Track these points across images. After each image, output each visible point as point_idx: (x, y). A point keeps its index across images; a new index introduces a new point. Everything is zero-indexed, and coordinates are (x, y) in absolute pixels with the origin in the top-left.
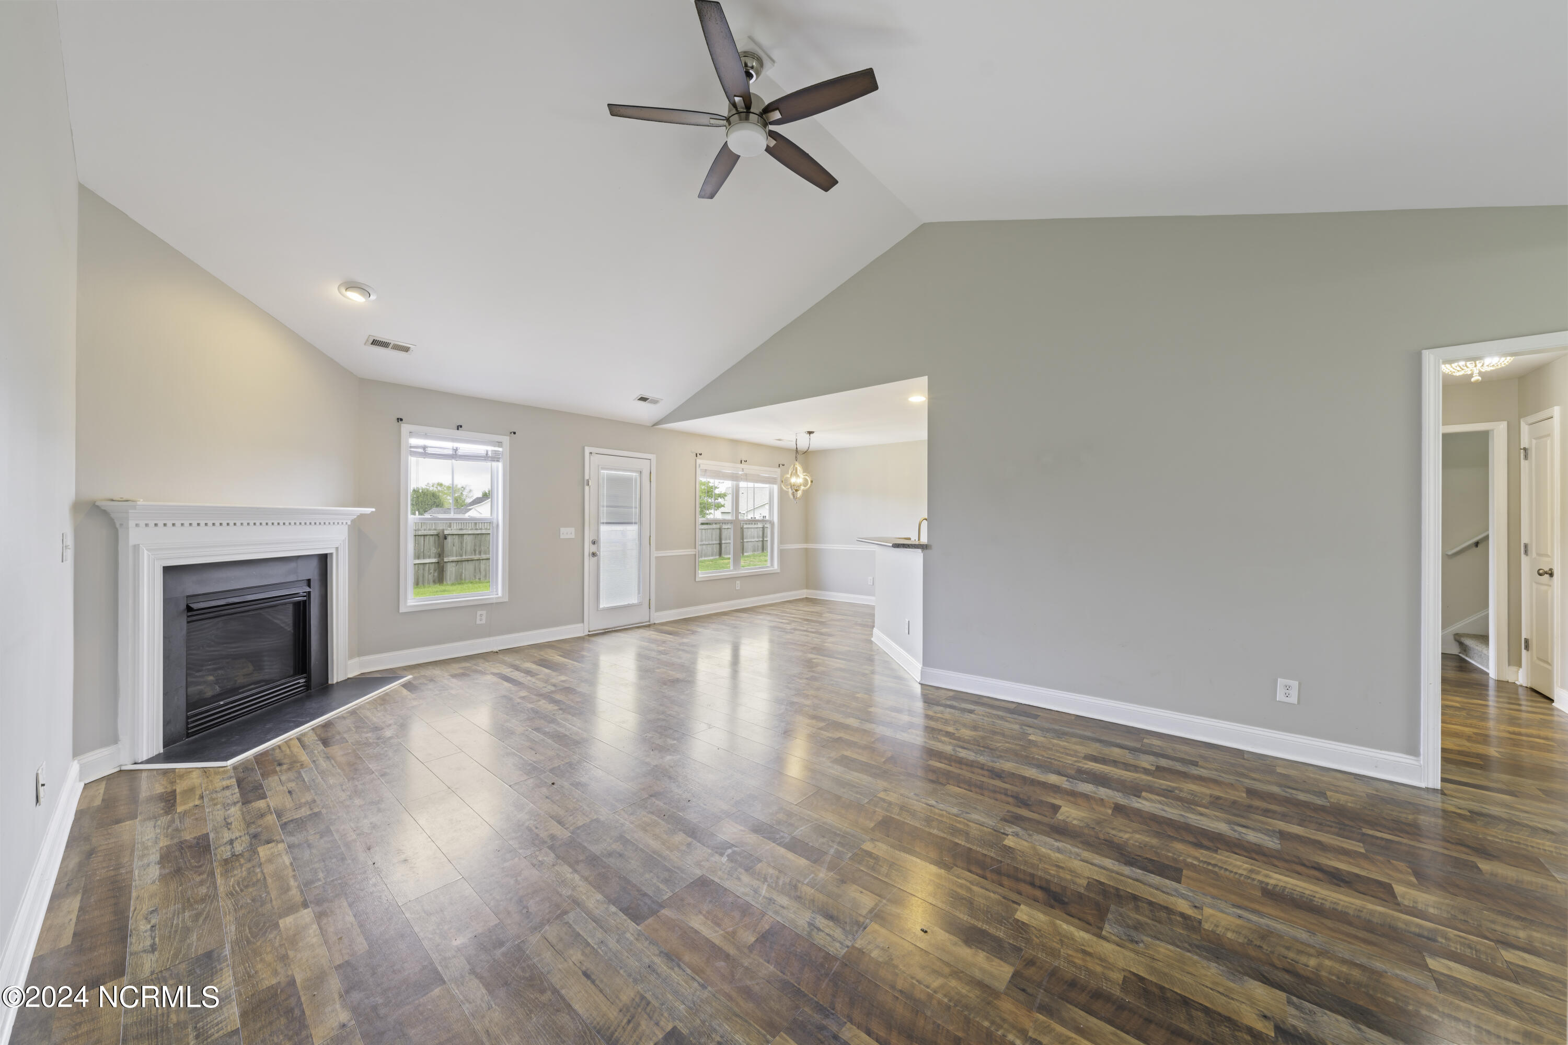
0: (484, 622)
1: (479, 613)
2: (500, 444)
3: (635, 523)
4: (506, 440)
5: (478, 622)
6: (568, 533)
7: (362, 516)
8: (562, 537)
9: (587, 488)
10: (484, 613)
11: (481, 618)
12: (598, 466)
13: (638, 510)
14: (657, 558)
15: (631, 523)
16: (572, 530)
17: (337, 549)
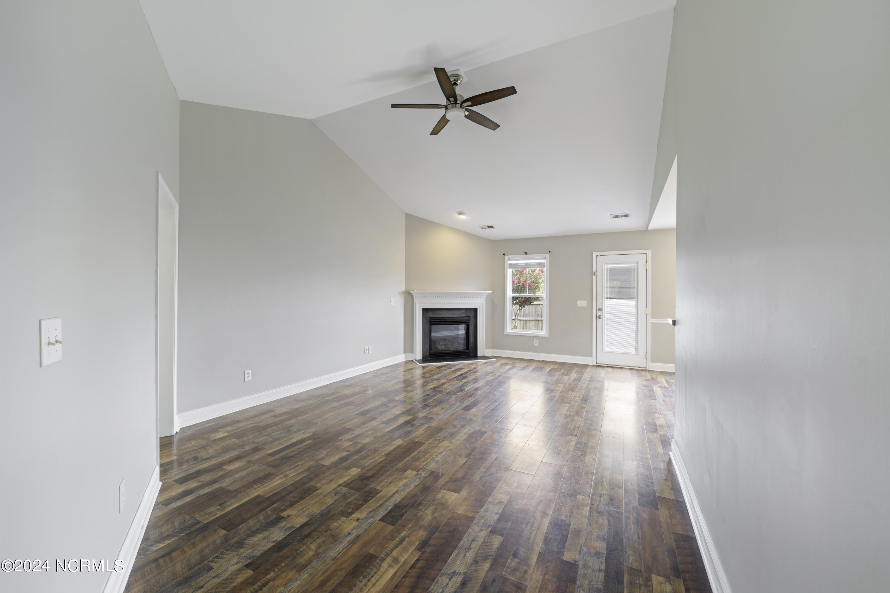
0: (537, 345)
1: (535, 340)
2: (545, 258)
3: (634, 298)
4: (547, 255)
5: (535, 345)
6: (582, 303)
7: (489, 294)
8: (578, 306)
9: (594, 277)
10: (537, 341)
11: (536, 343)
12: (603, 263)
13: (636, 289)
14: (652, 323)
15: (630, 298)
16: (585, 302)
17: (480, 306)
